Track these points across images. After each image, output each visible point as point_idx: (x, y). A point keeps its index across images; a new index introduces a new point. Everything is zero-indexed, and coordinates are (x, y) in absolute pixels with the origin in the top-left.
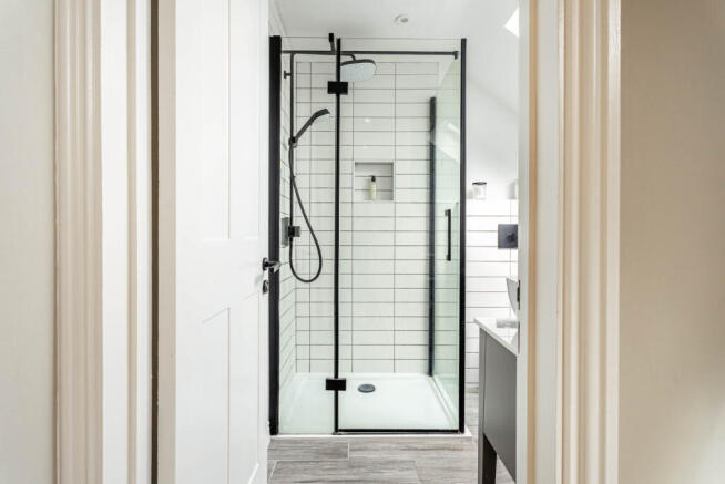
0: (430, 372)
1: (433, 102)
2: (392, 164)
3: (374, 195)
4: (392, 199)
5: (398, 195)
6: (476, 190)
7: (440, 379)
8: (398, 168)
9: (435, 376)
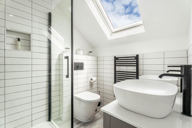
0: (49, 119)
1: (50, 15)
2: (30, 35)
3: (19, 47)
4: (30, 50)
5: (33, 49)
6: (66, 51)
7: (53, 120)
8: (33, 37)
9: (52, 121)
